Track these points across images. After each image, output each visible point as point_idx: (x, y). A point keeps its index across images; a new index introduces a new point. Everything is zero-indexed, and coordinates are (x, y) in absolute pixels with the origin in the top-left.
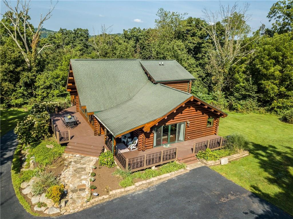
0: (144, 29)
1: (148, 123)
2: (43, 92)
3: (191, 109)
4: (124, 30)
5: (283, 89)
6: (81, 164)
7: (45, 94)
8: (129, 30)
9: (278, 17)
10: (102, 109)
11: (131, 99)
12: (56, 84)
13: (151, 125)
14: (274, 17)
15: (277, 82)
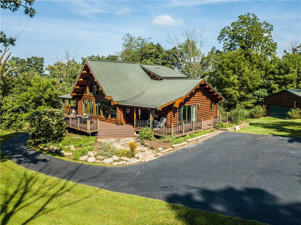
1: (178, 99)
3: (199, 93)
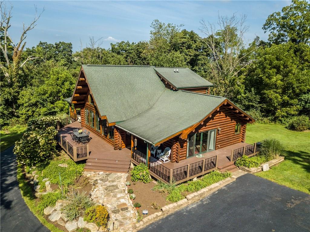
0: (133, 43)
2: (28, 111)
3: (221, 114)
4: (111, 44)
5: (286, 98)
6: (109, 182)
7: (30, 113)
8: (117, 44)
9: (272, 29)
10: (124, 119)
11: (151, 108)
12: (43, 100)
13: (188, 132)
14: (269, 29)
15: (280, 91)
